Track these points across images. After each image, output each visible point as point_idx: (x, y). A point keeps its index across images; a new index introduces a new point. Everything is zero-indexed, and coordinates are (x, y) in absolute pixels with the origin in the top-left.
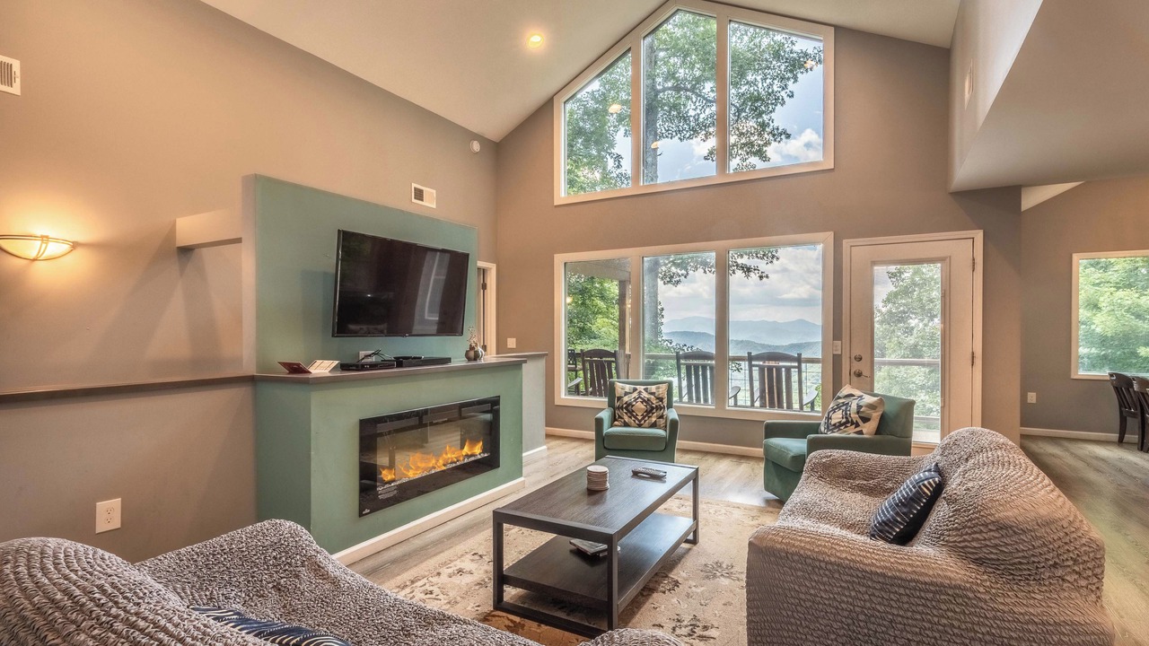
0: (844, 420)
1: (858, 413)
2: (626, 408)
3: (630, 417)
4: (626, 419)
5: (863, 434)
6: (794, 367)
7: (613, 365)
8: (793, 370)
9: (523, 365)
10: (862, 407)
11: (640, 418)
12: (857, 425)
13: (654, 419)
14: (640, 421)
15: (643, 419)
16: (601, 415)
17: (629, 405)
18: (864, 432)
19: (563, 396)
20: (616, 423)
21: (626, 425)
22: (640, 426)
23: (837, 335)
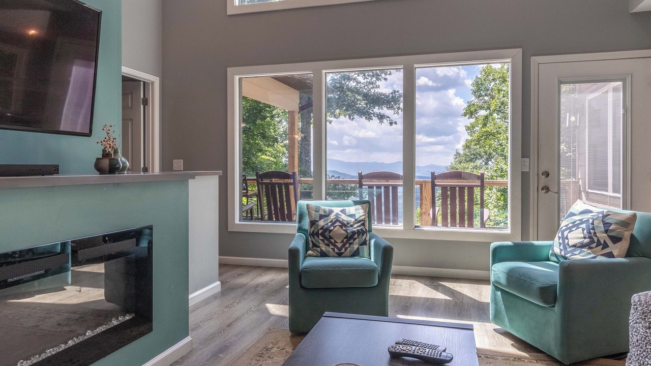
0: (587, 240)
1: (606, 231)
2: (322, 234)
3: (328, 245)
4: (324, 248)
5: (613, 256)
6: (477, 186)
7: (291, 187)
8: (475, 188)
9: (190, 181)
10: (611, 224)
11: (339, 245)
12: (605, 246)
13: (356, 247)
14: (340, 249)
15: (344, 246)
16: (293, 244)
17: (326, 230)
18: (615, 253)
19: (237, 221)
20: (310, 252)
21: (323, 255)
22: (340, 255)
23: (525, 154)
